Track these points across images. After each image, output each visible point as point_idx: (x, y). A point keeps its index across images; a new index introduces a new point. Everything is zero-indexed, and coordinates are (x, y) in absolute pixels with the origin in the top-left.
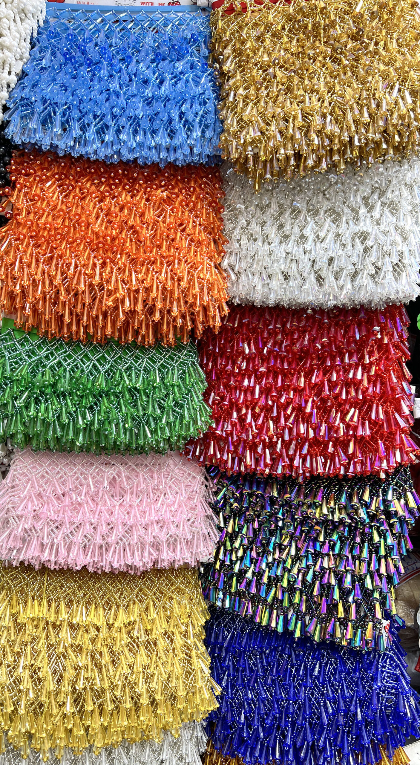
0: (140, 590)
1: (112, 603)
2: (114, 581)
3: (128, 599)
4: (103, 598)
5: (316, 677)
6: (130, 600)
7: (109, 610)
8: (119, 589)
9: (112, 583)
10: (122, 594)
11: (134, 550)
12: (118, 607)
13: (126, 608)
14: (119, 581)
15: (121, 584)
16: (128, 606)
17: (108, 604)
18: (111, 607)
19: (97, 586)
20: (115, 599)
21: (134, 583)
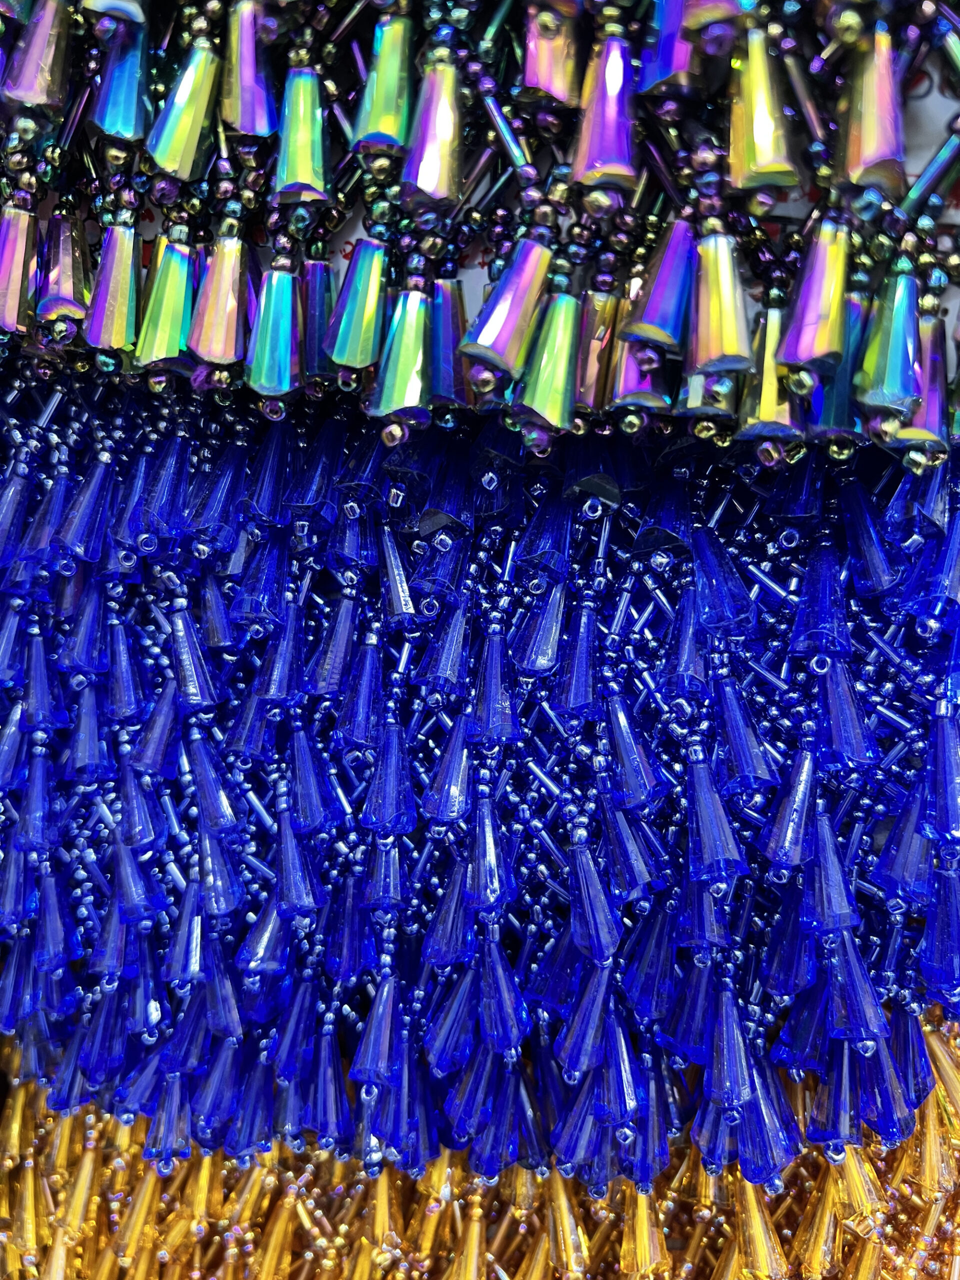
5: (542, 679)
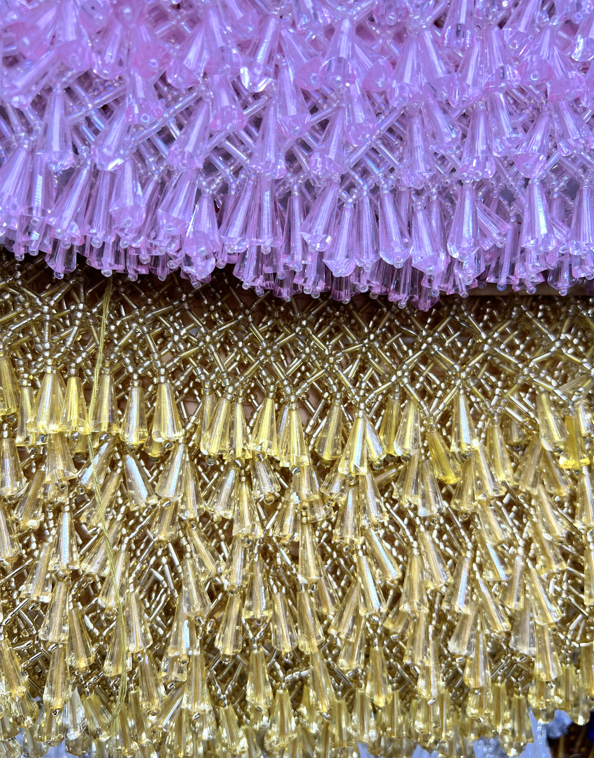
0: (424, 360)
1: (332, 396)
2: (338, 329)
3: (382, 387)
4: (303, 379)
6: (390, 391)
7: (322, 415)
8: (353, 355)
9: (332, 336)
10: (362, 369)
11: (412, 213)
12: (350, 409)
13: (378, 414)
14: (357, 329)
15: (361, 337)
16: (382, 406)
17: (319, 397)
18: (327, 407)
19: (282, 340)
20: (340, 384)
21: (404, 335)
